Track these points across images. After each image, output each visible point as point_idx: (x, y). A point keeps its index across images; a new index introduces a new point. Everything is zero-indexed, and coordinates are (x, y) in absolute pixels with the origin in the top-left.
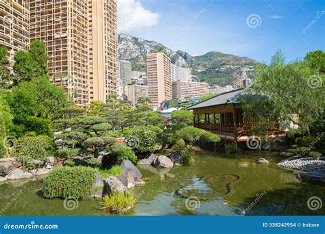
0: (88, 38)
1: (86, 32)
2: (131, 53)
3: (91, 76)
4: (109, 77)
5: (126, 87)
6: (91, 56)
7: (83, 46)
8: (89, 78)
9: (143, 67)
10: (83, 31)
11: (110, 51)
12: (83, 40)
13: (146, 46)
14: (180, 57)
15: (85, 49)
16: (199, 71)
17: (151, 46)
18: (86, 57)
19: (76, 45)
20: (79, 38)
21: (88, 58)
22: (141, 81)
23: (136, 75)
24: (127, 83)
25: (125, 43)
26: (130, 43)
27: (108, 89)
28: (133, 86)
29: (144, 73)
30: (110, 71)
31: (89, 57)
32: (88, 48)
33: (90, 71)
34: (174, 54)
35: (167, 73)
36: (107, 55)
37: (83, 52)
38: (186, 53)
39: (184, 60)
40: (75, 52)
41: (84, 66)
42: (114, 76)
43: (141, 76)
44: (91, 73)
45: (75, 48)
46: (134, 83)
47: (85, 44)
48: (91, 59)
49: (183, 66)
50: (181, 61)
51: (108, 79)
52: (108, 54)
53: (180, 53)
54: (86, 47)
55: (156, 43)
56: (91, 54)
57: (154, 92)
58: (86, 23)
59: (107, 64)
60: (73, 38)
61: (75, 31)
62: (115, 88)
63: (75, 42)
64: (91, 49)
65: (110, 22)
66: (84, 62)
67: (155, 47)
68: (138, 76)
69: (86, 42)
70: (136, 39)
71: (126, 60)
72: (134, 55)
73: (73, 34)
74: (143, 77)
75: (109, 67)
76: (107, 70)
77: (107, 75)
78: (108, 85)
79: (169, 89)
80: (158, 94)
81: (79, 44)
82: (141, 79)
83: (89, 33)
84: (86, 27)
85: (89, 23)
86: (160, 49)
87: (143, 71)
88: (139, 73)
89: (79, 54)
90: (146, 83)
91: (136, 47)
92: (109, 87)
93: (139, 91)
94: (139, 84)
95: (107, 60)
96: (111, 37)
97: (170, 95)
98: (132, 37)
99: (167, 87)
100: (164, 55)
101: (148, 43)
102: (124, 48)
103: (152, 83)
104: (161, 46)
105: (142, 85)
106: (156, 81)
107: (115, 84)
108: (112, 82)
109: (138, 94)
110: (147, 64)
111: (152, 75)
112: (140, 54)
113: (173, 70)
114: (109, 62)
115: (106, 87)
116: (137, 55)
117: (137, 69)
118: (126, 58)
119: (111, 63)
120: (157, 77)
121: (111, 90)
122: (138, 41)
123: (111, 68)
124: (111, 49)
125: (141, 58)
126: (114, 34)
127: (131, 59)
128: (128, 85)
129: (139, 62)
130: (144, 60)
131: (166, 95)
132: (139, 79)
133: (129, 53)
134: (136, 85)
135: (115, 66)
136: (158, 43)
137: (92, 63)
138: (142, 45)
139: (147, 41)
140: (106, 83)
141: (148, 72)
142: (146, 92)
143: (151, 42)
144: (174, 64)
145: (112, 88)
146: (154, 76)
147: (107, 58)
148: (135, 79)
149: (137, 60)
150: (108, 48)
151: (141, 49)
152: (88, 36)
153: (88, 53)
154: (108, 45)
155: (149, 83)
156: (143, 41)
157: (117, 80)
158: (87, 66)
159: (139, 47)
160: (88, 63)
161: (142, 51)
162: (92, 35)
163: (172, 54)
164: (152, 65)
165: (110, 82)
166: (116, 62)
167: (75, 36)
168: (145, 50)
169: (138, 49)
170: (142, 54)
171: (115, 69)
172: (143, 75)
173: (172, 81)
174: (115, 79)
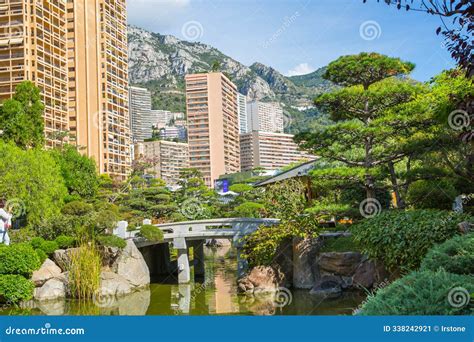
0: (66, 47)
1: (62, 34)
2: (150, 69)
3: (73, 124)
4: (110, 126)
5: (141, 146)
6: (72, 84)
7: (57, 63)
8: (68, 128)
9: (177, 100)
10: (56, 31)
11: (113, 73)
12: (57, 51)
13: (182, 53)
14: (259, 80)
15: (60, 70)
16: (300, 109)
17: (193, 54)
18: (63, 85)
19: (43, 62)
20: (47, 47)
21: (67, 87)
22: (173, 131)
23: (161, 119)
24: (143, 136)
25: (136, 46)
26: (147, 47)
27: (108, 151)
28: (157, 143)
29: (179, 115)
30: (113, 114)
31: (68, 84)
32: (66, 68)
33: (70, 113)
34: (244, 71)
35: (229, 117)
36: (107, 83)
37: (57, 74)
38: (272, 70)
39: (266, 85)
40: (41, 76)
41: (58, 103)
42: (120, 125)
43: (172, 122)
44: (73, 119)
45: (40, 67)
46: (156, 136)
47: (61, 59)
48: (72, 89)
49: (266, 99)
50: (261, 86)
51: (107, 132)
52: (109, 79)
53: (257, 70)
54: (63, 64)
55: (204, 46)
56: (73, 79)
57: (202, 155)
58: (62, 14)
59: (107, 101)
60: (36, 47)
61: (39, 33)
62: (123, 149)
63: (40, 54)
64: (72, 69)
66: (57, 95)
67: (204, 56)
68: (167, 121)
69: (63, 54)
70: (160, 39)
71: (141, 85)
72: (157, 74)
73: (36, 38)
74: (178, 123)
75: (110, 106)
76: (107, 112)
77: (107, 122)
78: (108, 142)
79: (235, 149)
80: (211, 160)
81: (48, 59)
82: (173, 128)
83: (67, 35)
84: (62, 24)
85: (67, 16)
86: (214, 61)
87: (177, 110)
88: (167, 115)
89: (48, 81)
90: (184, 137)
91: (161, 55)
92: (110, 147)
93: (168, 154)
94: (168, 140)
95: (106, 92)
96: (113, 43)
97: (234, 163)
98: (153, 34)
99: (228, 145)
100: (222, 78)
101: (187, 48)
102: (134, 57)
103: (198, 137)
104: (217, 54)
105: (175, 140)
106: (206, 134)
107: (123, 141)
108: (115, 137)
109: (167, 161)
110: (188, 97)
111: (197, 121)
112: (169, 71)
113: (242, 109)
114: (109, 96)
115: (105, 146)
116: (163, 74)
117: (164, 105)
118: (140, 81)
119: (114, 98)
120: (207, 125)
121: (114, 153)
122: (166, 42)
123: (115, 108)
124: (114, 69)
125: (171, 80)
126: (120, 38)
127: (150, 82)
128: (146, 141)
129: (169, 88)
130: (179, 84)
131: (226, 163)
132: (167, 128)
133: (145, 68)
134: (162, 142)
135: (122, 104)
136: (208, 48)
137: (75, 98)
138: (174, 52)
139: (184, 42)
140: (105, 140)
141: (188, 113)
142: (186, 156)
143: (193, 45)
144: (245, 94)
145: (116, 148)
146: (202, 123)
147: (107, 89)
148: (160, 126)
149: (163, 86)
150: (109, 66)
151: (171, 61)
152: (67, 41)
153: (67, 77)
154: (109, 60)
155: (191, 137)
156: (175, 42)
157: (126, 132)
158: (64, 104)
159: (168, 56)
160: (67, 98)
161: (174, 64)
162: (74, 39)
163: (241, 71)
164: (196, 100)
165: (112, 137)
166: (124, 96)
167: (39, 43)
168: (180, 64)
169: (165, 60)
170: (174, 72)
171: (122, 110)
172: (178, 119)
173: (240, 132)
174: (122, 131)
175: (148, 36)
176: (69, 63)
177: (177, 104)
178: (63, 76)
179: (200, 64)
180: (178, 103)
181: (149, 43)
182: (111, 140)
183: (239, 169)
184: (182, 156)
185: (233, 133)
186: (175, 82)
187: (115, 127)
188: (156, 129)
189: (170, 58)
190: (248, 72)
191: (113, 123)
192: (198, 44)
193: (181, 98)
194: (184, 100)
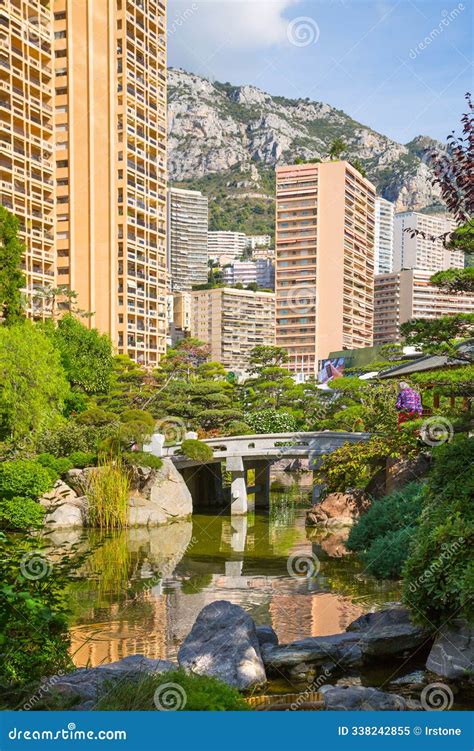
0: (53, 122)
1: (46, 98)
2: (208, 152)
3: (64, 262)
4: (131, 266)
5: (187, 298)
6: (63, 191)
7: (36, 153)
8: (54, 269)
9: (258, 211)
10: (35, 93)
11: (139, 172)
12: (36, 131)
13: (273, 121)
15: (42, 165)
17: (295, 122)
18: (47, 194)
19: (11, 152)
20: (18, 124)
21: (54, 197)
22: (248, 270)
23: (227, 247)
24: (192, 279)
26: (203, 110)
27: (126, 309)
28: (216, 292)
29: (262, 240)
30: (136, 244)
31: (56, 191)
32: (53, 161)
33: (58, 242)
34: (395, 154)
35: (358, 242)
36: (127, 188)
37: (36, 173)
40: (7, 177)
41: (37, 225)
42: (149, 264)
43: (247, 253)
44: (65, 253)
46: (215, 279)
47: (42, 145)
48: (63, 200)
51: (126, 275)
52: (131, 181)
54: (47, 155)
55: (318, 106)
56: (65, 182)
58: (46, 61)
59: (127, 220)
62: (153, 306)
65: (140, 57)
66: (37, 211)
67: (317, 126)
68: (237, 251)
69: (47, 136)
70: (230, 92)
71: (190, 183)
72: (221, 163)
74: (258, 255)
75: (131, 229)
76: (126, 240)
77: (126, 258)
78: (126, 295)
79: (364, 303)
80: (317, 324)
81: (19, 147)
82: (249, 265)
83: (55, 99)
84: (46, 80)
85: (56, 64)
87: (258, 230)
88: (238, 240)
89: (20, 185)
90: (267, 280)
91: (232, 126)
92: (131, 302)
93: (238, 312)
94: (239, 287)
95: (126, 205)
97: (362, 329)
98: (217, 85)
99: (352, 297)
100: (348, 172)
101: (283, 110)
102: (178, 131)
103: (294, 282)
104: (343, 121)
105: (251, 287)
106: (310, 276)
107: (153, 292)
108: (140, 285)
109: (235, 324)
110: (279, 208)
111: (294, 252)
112: (246, 155)
113: (384, 227)
114: (131, 211)
115: (121, 301)
116: (233, 161)
117: (234, 221)
118: (188, 176)
119: (140, 216)
120: (314, 261)
121: (137, 313)
122: (242, 99)
123: (141, 233)
124: (141, 162)
125: (249, 173)
127: (209, 178)
128: (196, 288)
129: (243, 189)
130: (262, 182)
131: (346, 329)
132: (238, 264)
133: (198, 152)
134: (227, 290)
135: (153, 226)
136: (326, 109)
137: (68, 215)
138: (256, 118)
139: (278, 100)
140: (121, 290)
141: (278, 238)
142: (270, 316)
143: (294, 104)
144: (393, 197)
145: (141, 305)
146: (304, 255)
147: (126, 198)
148: (224, 261)
149: (234, 184)
150: (131, 158)
151: (251, 138)
152: (54, 112)
153: (54, 179)
154: (131, 146)
155: (281, 283)
156: (260, 99)
157: (159, 277)
158: (48, 227)
159: (244, 128)
160: (53, 216)
161: (257, 142)
162: (67, 107)
163: (388, 155)
164: (295, 213)
165: (134, 285)
166: (158, 210)
168: (267, 143)
169: (239, 135)
170: (255, 159)
171: (153, 237)
172: (259, 247)
173: (376, 272)
174: (153, 273)
175: (206, 89)
176: (58, 152)
177: (257, 218)
178: (47, 176)
179: (306, 142)
180: (259, 218)
181: (209, 103)
182: (131, 290)
183: (371, 340)
184: (263, 316)
185: (363, 274)
186: (255, 176)
187: (141, 267)
188: (216, 266)
189: (249, 129)
190: (403, 157)
191: (136, 261)
192: (306, 102)
193: (266, 207)
194: (271, 211)
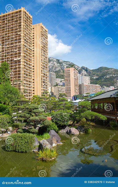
0: (32, 60)
1: (31, 57)
2: (56, 68)
3: (33, 81)
5: (53, 87)
6: (33, 70)
7: (29, 65)
9: (62, 76)
10: (29, 56)
11: (44, 67)
12: (29, 62)
13: (64, 64)
14: (83, 70)
15: (30, 66)
16: (94, 78)
17: (67, 64)
18: (31, 71)
19: (26, 64)
20: (27, 60)
21: (32, 71)
22: (61, 84)
23: (58, 81)
24: (54, 85)
25: (52, 62)
26: (55, 63)
27: (43, 88)
29: (63, 80)
31: (32, 70)
32: (32, 66)
33: (33, 78)
34: (80, 68)
35: (76, 80)
37: (29, 68)
38: (87, 68)
39: (85, 72)
40: (25, 68)
41: (29, 75)
42: (46, 81)
43: (61, 81)
45: (25, 66)
46: (57, 85)
47: (30, 64)
49: (85, 75)
50: (84, 72)
51: (42, 83)
52: (43, 69)
53: (83, 68)
55: (70, 62)
57: (69, 90)
58: (31, 52)
59: (42, 75)
60: (24, 60)
61: (25, 57)
62: (47, 88)
63: (25, 62)
64: (33, 66)
65: (44, 51)
66: (29, 73)
67: (70, 65)
68: (60, 81)
69: (31, 62)
70: (58, 60)
72: (57, 69)
73: (24, 58)
75: (43, 76)
76: (42, 78)
77: (42, 81)
78: (43, 86)
79: (77, 88)
80: (71, 91)
81: (27, 64)
82: (61, 83)
84: (31, 54)
85: (33, 52)
86: (72, 65)
88: (60, 80)
89: (27, 69)
90: (64, 85)
91: (59, 65)
92: (43, 87)
93: (60, 90)
94: (60, 86)
95: (42, 72)
96: (44, 59)
97: (77, 92)
98: (56, 59)
99: (76, 87)
100: (74, 69)
101: (65, 63)
102: (52, 65)
103: (67, 85)
104: (73, 64)
105: (62, 86)
106: (69, 84)
107: (47, 86)
108: (45, 85)
109: (60, 91)
110: (65, 74)
111: (67, 81)
112: (61, 68)
113: (79, 78)
114: (43, 73)
115: (42, 87)
116: (59, 69)
117: (59, 77)
118: (53, 71)
119: (44, 74)
120: (70, 82)
121: (44, 89)
122: (60, 61)
123: (45, 77)
124: (45, 66)
125: (61, 71)
126: (46, 58)
127: (56, 71)
128: (54, 86)
129: (60, 73)
130: (63, 72)
131: (75, 92)
132: (60, 83)
133: (54, 68)
134: (58, 86)
135: (46, 76)
136: (70, 63)
137: (34, 74)
138: (62, 64)
139: (64, 61)
140: (42, 85)
141: (65, 79)
142: (64, 90)
143: (67, 62)
144: (80, 74)
145: (45, 88)
146: (69, 81)
147: (42, 71)
148: (58, 83)
149: (59, 72)
150: (43, 65)
151: (61, 66)
152: (32, 59)
153: (32, 68)
154: (43, 64)
155: (66, 85)
156: (62, 61)
157: (48, 83)
158: (31, 76)
159: (60, 65)
160: (32, 74)
161: (62, 67)
162: (34, 58)
163: (79, 69)
164: (67, 75)
165: (44, 85)
166: (47, 73)
167: (25, 59)
168: (63, 67)
170: (62, 69)
171: (46, 77)
172: (63, 81)
173: (79, 84)
174: (47, 83)
176: (33, 65)
178: (31, 68)
179: (68, 67)
180: (63, 77)
181: (56, 62)
182: (43, 85)
183: (79, 94)
184: (63, 90)
185: (77, 84)
186: (62, 71)
187: (45, 82)
188: (57, 83)
189: (61, 65)
190: (81, 69)
192: (68, 62)
193: (63, 75)
